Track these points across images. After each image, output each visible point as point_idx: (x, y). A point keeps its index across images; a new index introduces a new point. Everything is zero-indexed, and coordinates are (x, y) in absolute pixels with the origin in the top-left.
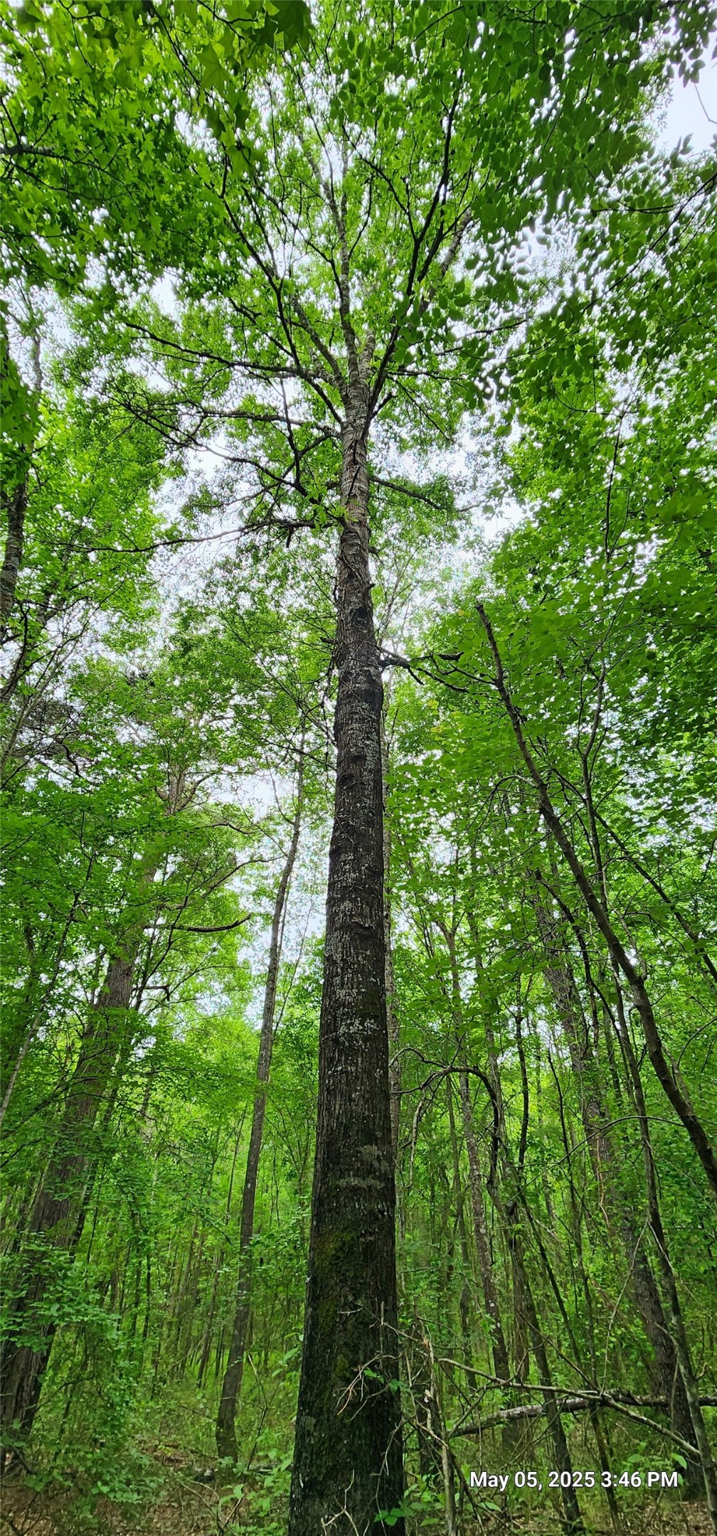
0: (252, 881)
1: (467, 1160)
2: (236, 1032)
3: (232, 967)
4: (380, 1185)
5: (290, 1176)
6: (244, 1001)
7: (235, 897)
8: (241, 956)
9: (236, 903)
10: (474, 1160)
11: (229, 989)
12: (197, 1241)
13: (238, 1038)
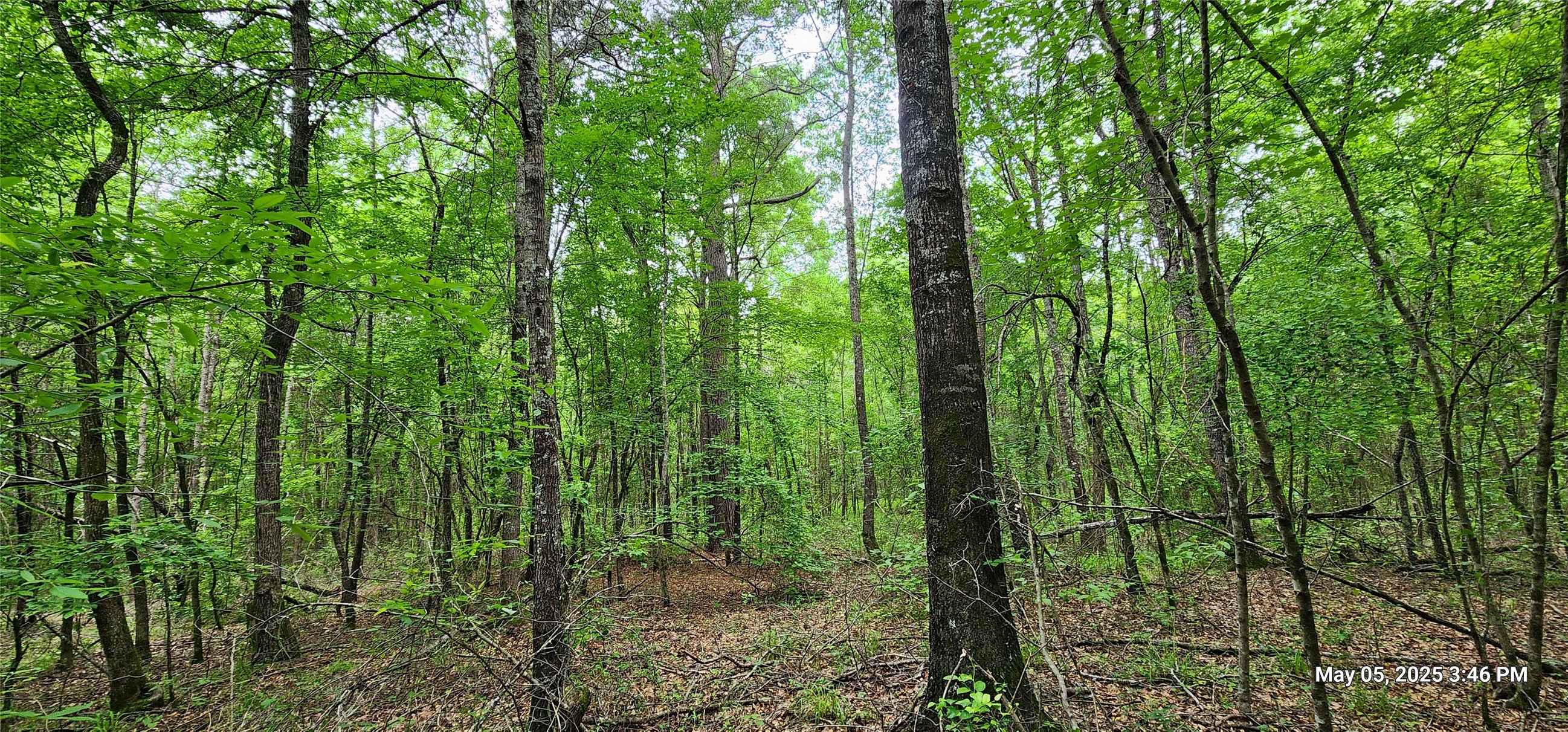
0: (813, 142)
1: (1052, 365)
2: (824, 286)
3: (810, 230)
4: (972, 390)
5: (891, 389)
6: (827, 258)
7: (799, 162)
8: (817, 218)
9: (801, 168)
10: (1058, 364)
11: (810, 250)
12: (823, 438)
13: (827, 290)
